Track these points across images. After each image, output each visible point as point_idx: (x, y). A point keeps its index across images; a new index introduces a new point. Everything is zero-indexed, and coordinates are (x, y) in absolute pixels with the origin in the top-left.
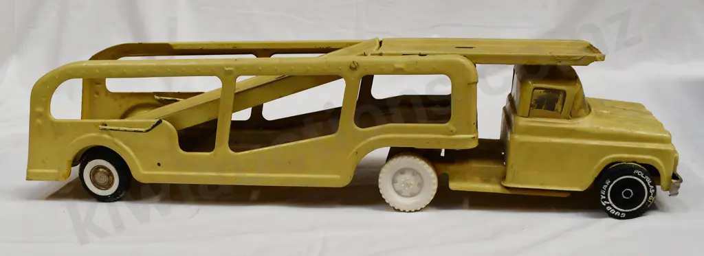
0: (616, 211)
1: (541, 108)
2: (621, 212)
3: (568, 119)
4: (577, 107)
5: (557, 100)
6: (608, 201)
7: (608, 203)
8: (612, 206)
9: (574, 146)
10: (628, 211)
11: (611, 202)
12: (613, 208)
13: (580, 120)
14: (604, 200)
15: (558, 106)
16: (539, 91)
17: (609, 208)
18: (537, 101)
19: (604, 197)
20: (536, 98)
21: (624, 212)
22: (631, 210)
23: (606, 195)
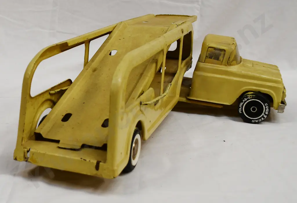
0: (266, 109)
1: (211, 58)
2: (265, 106)
3: (226, 65)
4: (231, 59)
5: (220, 55)
6: (263, 116)
7: (264, 115)
8: (265, 112)
9: (227, 80)
10: (262, 104)
11: (263, 114)
12: (265, 111)
13: (232, 67)
14: (264, 118)
15: (221, 58)
16: (211, 49)
17: (267, 113)
18: (209, 54)
19: (262, 118)
20: (209, 53)
21: (264, 105)
22: (261, 103)
23: (261, 118)
